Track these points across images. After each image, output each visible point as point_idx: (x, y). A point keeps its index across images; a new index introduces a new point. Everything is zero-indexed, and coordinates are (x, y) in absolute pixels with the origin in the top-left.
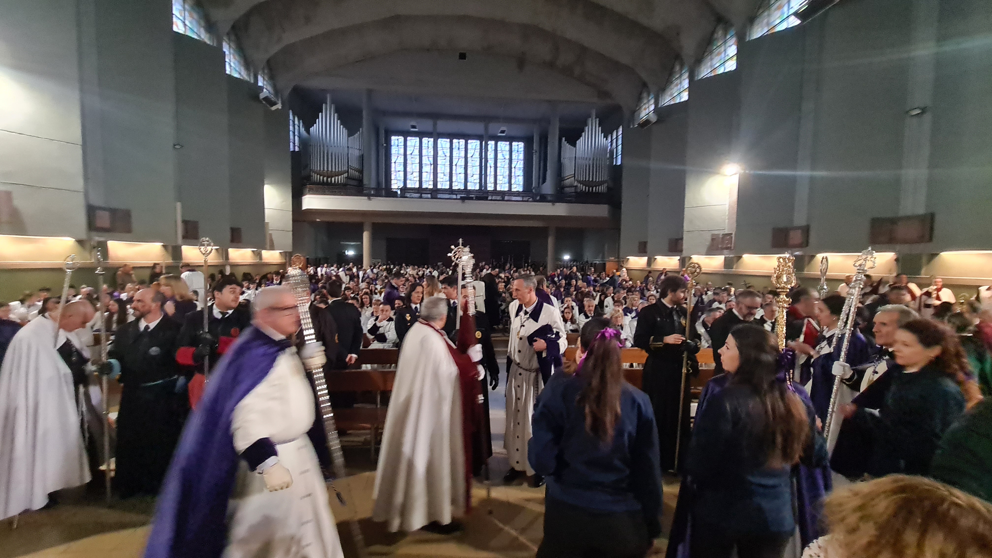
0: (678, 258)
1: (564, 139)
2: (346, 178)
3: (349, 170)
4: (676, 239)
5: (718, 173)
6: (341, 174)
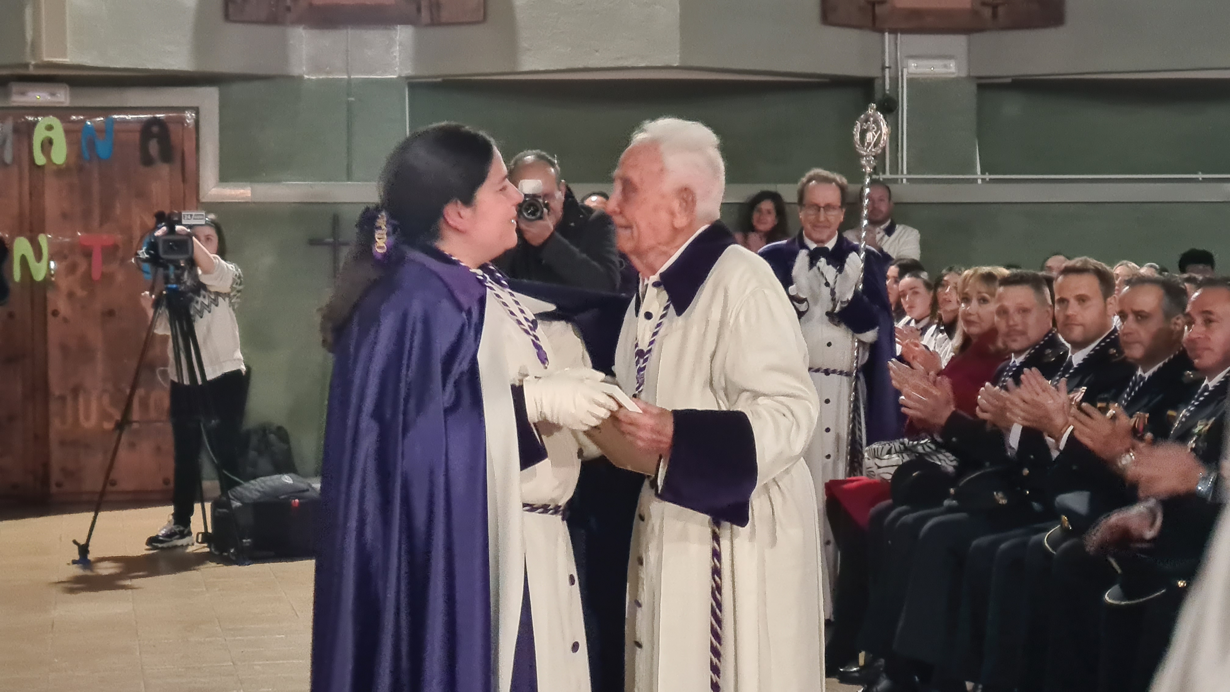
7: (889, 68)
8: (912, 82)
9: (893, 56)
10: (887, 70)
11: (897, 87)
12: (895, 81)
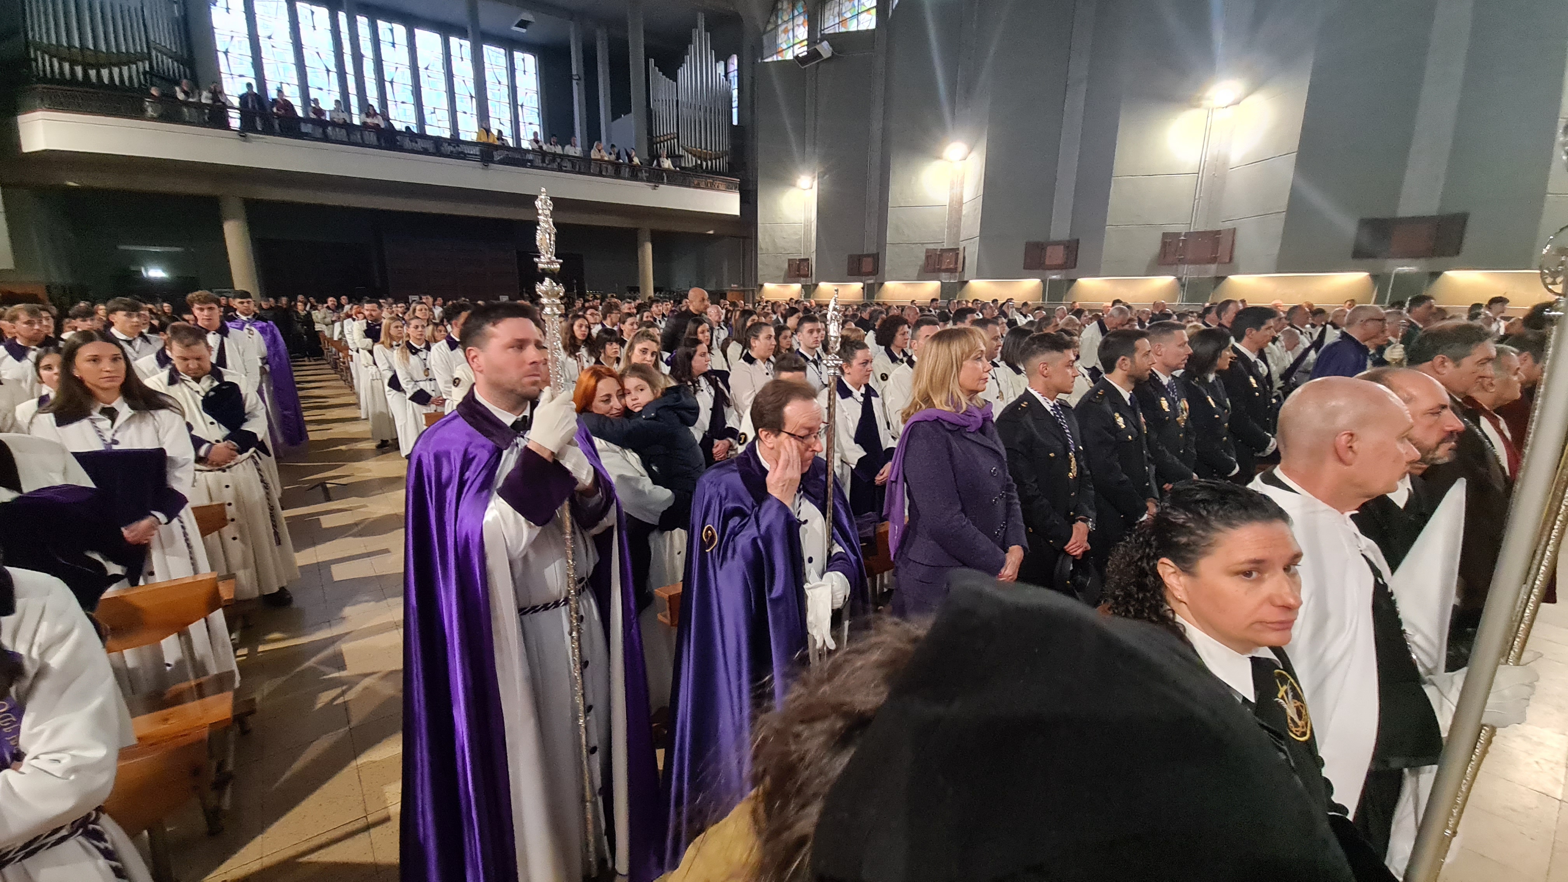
0: (861, 285)
1: (652, 61)
2: (145, 73)
3: (154, 53)
4: (860, 256)
5: (939, 158)
6: (129, 59)
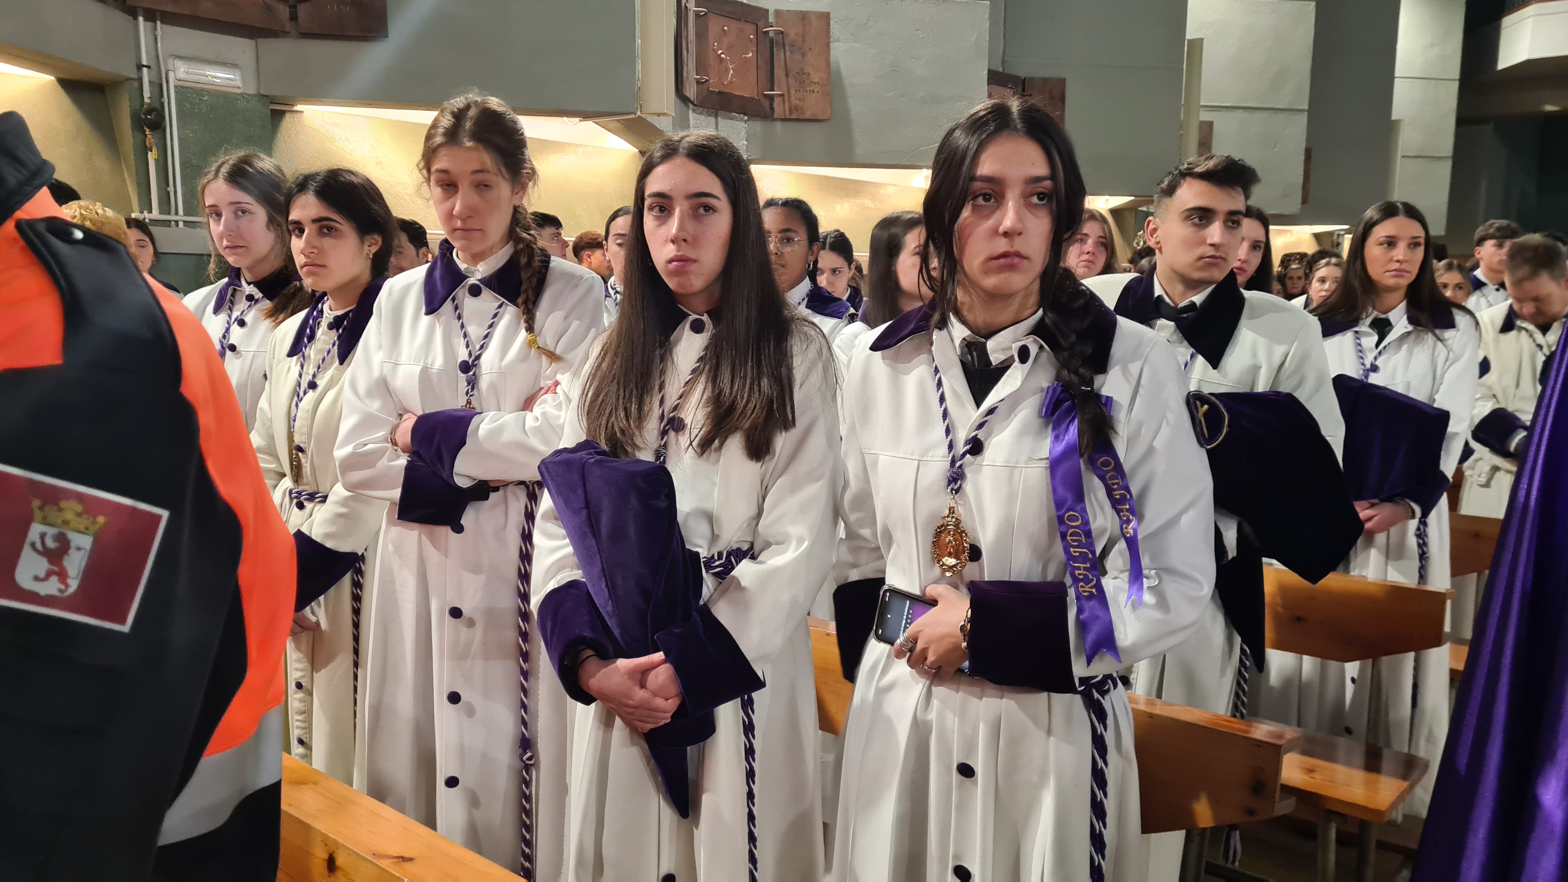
7: (148, 67)
8: (182, 91)
9: (153, 53)
10: (145, 70)
11: (162, 96)
12: (158, 88)
